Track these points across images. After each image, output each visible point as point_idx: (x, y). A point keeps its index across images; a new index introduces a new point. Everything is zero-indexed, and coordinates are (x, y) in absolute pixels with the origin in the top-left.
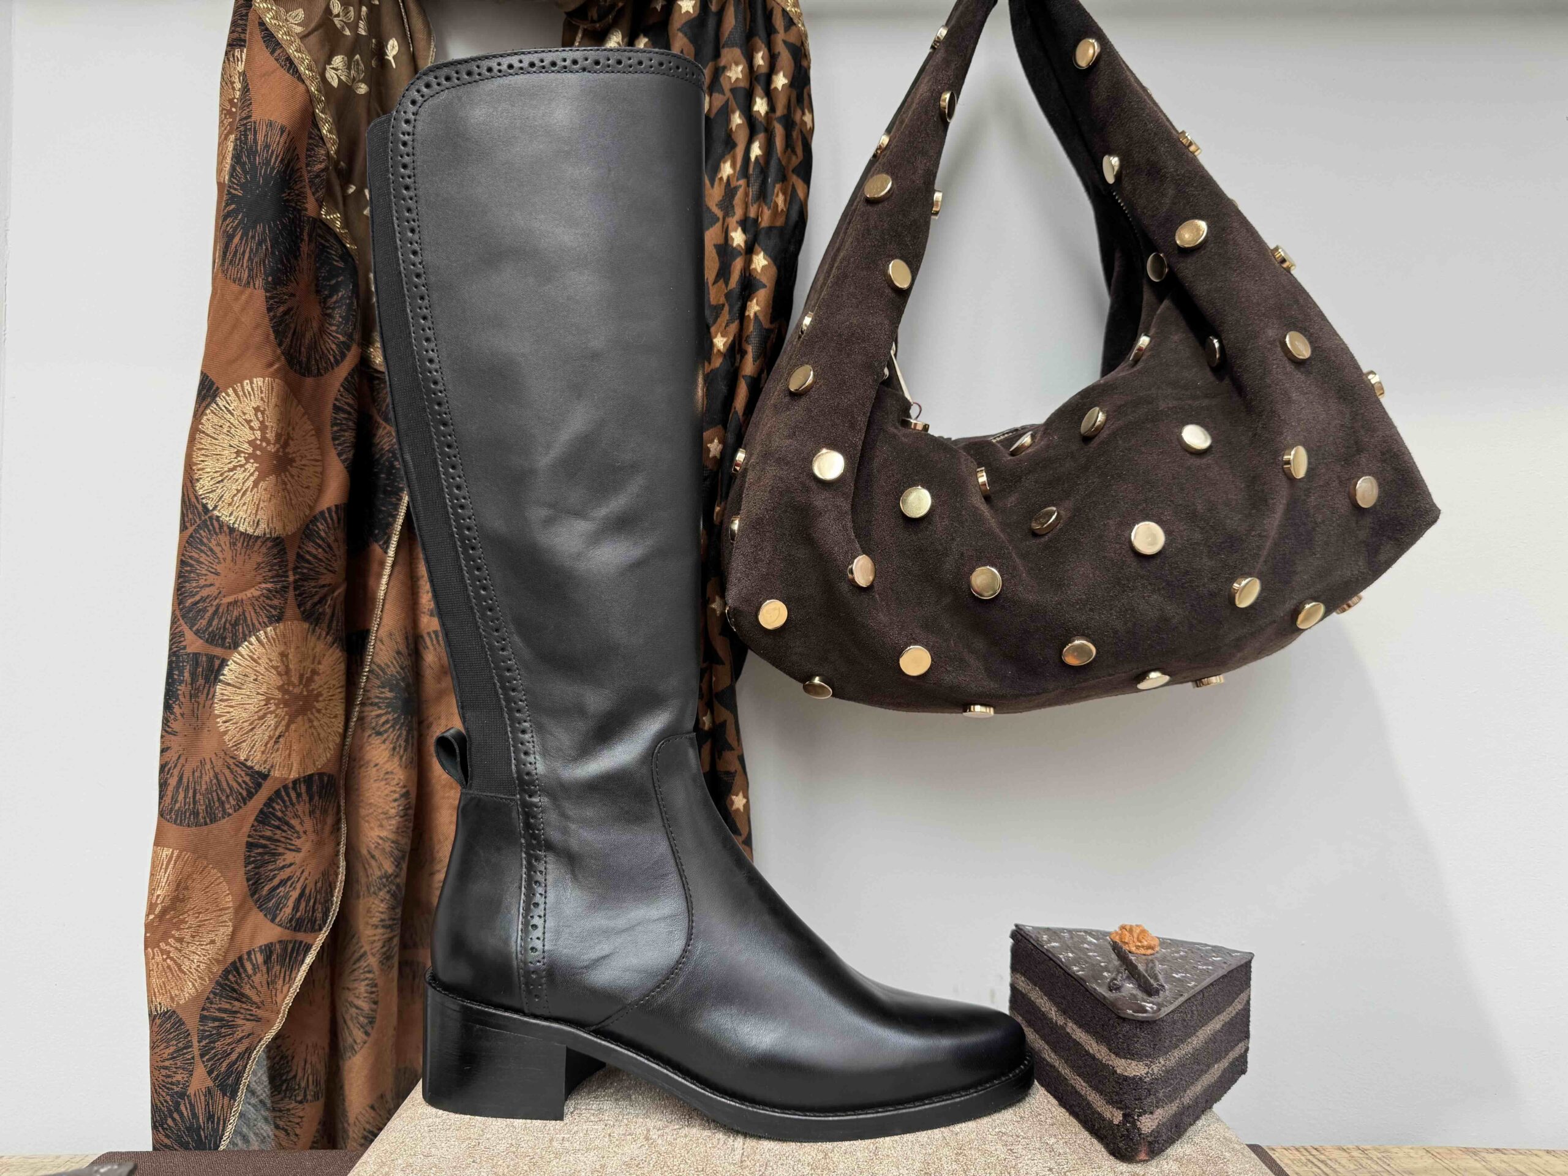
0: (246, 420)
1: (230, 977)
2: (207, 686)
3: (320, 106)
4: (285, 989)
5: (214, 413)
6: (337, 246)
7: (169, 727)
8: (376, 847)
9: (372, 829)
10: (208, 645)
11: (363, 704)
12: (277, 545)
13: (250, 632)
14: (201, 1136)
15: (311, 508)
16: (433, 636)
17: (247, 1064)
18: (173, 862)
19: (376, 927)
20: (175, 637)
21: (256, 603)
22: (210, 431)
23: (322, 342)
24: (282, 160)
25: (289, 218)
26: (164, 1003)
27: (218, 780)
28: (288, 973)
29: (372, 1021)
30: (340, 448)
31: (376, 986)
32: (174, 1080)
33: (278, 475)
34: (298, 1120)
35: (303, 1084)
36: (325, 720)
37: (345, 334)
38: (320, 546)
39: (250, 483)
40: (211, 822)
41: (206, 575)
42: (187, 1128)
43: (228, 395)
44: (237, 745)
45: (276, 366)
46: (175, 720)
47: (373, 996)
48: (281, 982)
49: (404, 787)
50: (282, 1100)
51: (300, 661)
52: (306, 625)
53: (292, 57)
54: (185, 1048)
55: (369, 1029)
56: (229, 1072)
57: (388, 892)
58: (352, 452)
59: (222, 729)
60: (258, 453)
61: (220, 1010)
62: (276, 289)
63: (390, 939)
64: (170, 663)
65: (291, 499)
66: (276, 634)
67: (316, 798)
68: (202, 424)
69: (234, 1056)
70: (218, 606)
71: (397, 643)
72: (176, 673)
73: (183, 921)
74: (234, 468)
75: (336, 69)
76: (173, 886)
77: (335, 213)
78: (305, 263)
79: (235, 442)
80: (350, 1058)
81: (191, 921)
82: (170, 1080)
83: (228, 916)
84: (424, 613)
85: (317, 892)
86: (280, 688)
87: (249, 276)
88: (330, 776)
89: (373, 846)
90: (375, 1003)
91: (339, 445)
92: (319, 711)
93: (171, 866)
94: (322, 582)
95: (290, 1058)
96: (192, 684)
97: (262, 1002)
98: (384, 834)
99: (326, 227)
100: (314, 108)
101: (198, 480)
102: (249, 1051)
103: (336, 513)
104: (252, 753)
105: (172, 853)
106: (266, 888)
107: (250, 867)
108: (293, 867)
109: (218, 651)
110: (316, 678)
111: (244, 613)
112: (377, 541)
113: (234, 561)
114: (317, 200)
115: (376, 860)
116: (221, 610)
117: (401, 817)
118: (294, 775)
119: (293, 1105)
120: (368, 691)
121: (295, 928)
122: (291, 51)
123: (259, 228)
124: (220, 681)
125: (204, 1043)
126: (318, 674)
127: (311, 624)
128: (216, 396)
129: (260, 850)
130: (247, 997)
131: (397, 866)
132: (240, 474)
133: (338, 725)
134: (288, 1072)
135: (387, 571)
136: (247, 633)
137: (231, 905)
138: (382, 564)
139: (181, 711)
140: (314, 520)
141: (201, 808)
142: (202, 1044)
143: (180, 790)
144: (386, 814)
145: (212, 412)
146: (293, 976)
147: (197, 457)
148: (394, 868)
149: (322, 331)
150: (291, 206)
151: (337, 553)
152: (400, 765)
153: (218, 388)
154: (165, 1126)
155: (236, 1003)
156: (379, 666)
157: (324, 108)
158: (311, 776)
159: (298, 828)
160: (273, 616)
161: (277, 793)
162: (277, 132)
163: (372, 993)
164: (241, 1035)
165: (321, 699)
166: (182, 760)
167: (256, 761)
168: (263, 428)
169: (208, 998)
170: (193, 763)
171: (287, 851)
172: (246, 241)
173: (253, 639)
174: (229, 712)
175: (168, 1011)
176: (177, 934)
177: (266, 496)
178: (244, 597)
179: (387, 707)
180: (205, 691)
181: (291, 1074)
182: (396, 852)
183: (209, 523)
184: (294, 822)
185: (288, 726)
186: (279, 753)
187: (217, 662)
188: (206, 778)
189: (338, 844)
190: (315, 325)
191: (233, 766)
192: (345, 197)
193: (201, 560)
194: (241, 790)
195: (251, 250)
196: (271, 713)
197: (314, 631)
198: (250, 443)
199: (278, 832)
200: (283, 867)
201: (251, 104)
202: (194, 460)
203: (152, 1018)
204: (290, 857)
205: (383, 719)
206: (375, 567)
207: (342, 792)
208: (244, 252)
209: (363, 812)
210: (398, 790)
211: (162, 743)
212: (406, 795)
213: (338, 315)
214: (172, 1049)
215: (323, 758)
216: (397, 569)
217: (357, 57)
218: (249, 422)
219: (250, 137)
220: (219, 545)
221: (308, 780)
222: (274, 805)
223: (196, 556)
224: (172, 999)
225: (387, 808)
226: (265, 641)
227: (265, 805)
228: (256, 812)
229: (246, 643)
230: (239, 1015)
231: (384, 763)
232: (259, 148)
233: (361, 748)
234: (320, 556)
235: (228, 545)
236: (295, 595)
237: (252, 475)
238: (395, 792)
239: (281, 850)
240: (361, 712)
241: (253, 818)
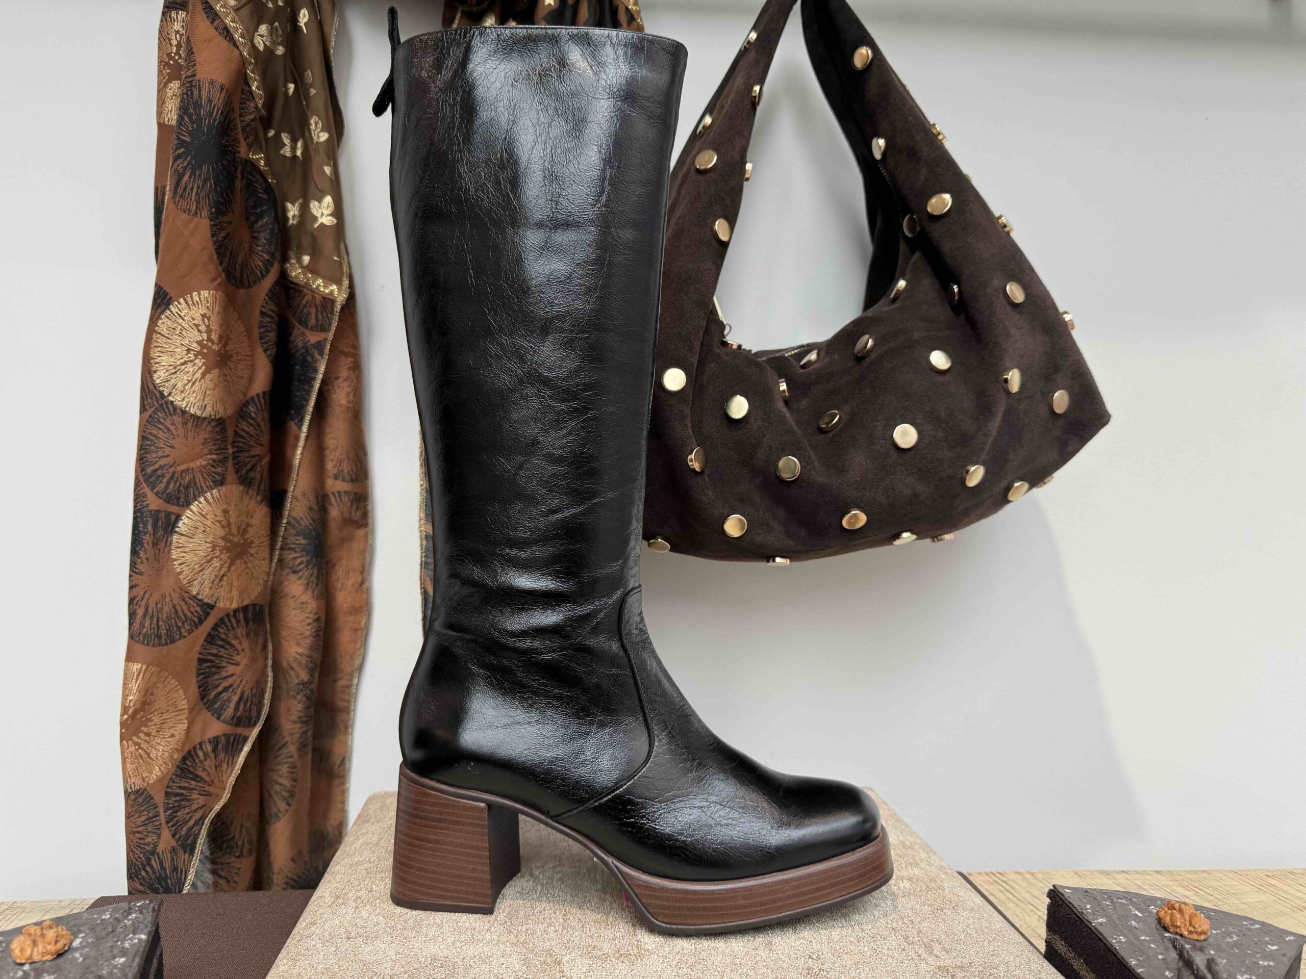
0: (194, 324)
1: (188, 762)
2: (166, 536)
3: (251, 67)
4: (229, 771)
5: (168, 318)
6: (261, 180)
7: (136, 568)
8: (294, 661)
9: (291, 646)
10: (166, 504)
11: (282, 549)
12: (221, 424)
13: (199, 494)
14: (168, 883)
15: (244, 394)
16: (337, 495)
17: (201, 828)
18: (142, 674)
19: (295, 722)
20: (139, 498)
21: (204, 470)
22: (165, 332)
23: (251, 260)
24: (222, 112)
25: (228, 160)
26: (138, 783)
27: (176, 611)
28: (230, 759)
29: (292, 794)
30: (266, 345)
31: (294, 767)
32: (146, 841)
33: (220, 369)
34: (236, 871)
35: (240, 843)
36: (256, 562)
37: (268, 253)
38: (252, 425)
39: (198, 375)
40: (171, 643)
41: (163, 448)
42: (156, 878)
43: (180, 304)
44: (190, 582)
45: (218, 282)
46: (142, 563)
47: (294, 775)
48: (225, 766)
49: (316, 613)
50: (223, 855)
51: (238, 516)
52: (241, 488)
53: (228, 26)
54: (152, 818)
55: (290, 801)
56: (187, 836)
57: (304, 695)
58: (275, 349)
59: (178, 570)
60: (205, 351)
61: (180, 788)
62: (218, 218)
63: (306, 732)
64: (135, 518)
65: (230, 387)
66: (220, 495)
67: (251, 623)
68: (158, 326)
69: (191, 823)
70: (174, 473)
71: (309, 500)
72: (141, 525)
73: (150, 720)
74: (185, 363)
75: (262, 36)
76: (143, 693)
77: (260, 154)
78: (238, 197)
79: (186, 342)
80: (275, 823)
81: (156, 719)
82: (142, 841)
83: (184, 716)
84: (329, 477)
85: (252, 696)
86: (223, 538)
87: (197, 208)
88: (261, 607)
89: (292, 660)
90: (295, 781)
91: (265, 343)
92: (252, 555)
93: (141, 677)
94: (253, 453)
95: (229, 823)
96: (154, 535)
97: (212, 781)
98: (300, 650)
99: (254, 166)
100: (245, 69)
101: (155, 372)
102: (203, 818)
103: (264, 398)
104: (202, 588)
105: (142, 667)
106: (213, 694)
107: (201, 677)
108: (234, 677)
109: (174, 509)
110: (250, 529)
111: (194, 477)
112: (293, 420)
113: (186, 437)
114: (248, 145)
115: (294, 671)
116: (176, 476)
117: (314, 637)
118: (235, 605)
119: (233, 859)
120: (286, 538)
121: (237, 723)
122: (228, 21)
123: (205, 169)
124: (176, 532)
125: (169, 813)
126: (251, 526)
127: (246, 486)
128: (169, 304)
129: (208, 664)
130: (201, 778)
131: (311, 676)
132: (190, 368)
133: (265, 564)
134: (228, 834)
135: (301, 443)
136: (197, 494)
137: (186, 706)
138: (297, 438)
139: (146, 556)
140: (246, 404)
141: (164, 632)
142: (167, 814)
143: (147, 618)
144: (301, 634)
145: (167, 317)
146: (234, 761)
147: (155, 353)
148: (309, 677)
149: (251, 250)
150: (229, 150)
151: (264, 430)
152: (313, 597)
153: (171, 298)
154: (140, 877)
155: (193, 783)
156: (295, 519)
157: (253, 69)
158: (247, 606)
159: (238, 647)
160: (217, 481)
161: (222, 619)
162: (218, 89)
163: (292, 773)
164: (197, 806)
165: (253, 545)
166: (147, 595)
167: (206, 595)
168: (209, 331)
169: (171, 779)
170: (156, 597)
171: (230, 666)
172: (194, 179)
173: (202, 499)
174: (183, 557)
175: (140, 789)
176: (145, 730)
177: (211, 385)
178: (194, 466)
179: (302, 551)
180: (164, 540)
181: (230, 837)
182: (311, 665)
183: (165, 406)
184: (234, 642)
185: (229, 567)
186: (223, 588)
187: (173, 518)
188: (166, 609)
189: (266, 659)
190: (246, 245)
191: (187, 599)
192: (267, 140)
193: (159, 436)
194: (194, 618)
195: (198, 187)
196: (217, 557)
197: (247, 492)
198: (199, 343)
199: (222, 650)
200: (227, 677)
201: (195, 65)
202: (152, 355)
203: (127, 795)
204: (231, 669)
205: (299, 560)
206: (291, 440)
207: (267, 617)
208: (193, 188)
209: (284, 633)
210: (311, 616)
211: (130, 581)
212: (317, 620)
213: (263, 237)
214: (143, 818)
215: (254, 593)
216: (309, 442)
217: (277, 24)
218: (197, 326)
219: (196, 92)
220: (173, 424)
221: (245, 609)
222: (219, 629)
223: (155, 432)
224: (143, 780)
225: (303, 630)
226: (211, 500)
227: (212, 629)
228: (205, 636)
229: (197, 502)
230: (195, 791)
231: (301, 595)
232: (203, 102)
233: (281, 583)
234: (252, 433)
235: (181, 424)
236: (234, 464)
237: (200, 368)
238: (308, 618)
239: (224, 664)
240: (280, 555)
241: (201, 640)
